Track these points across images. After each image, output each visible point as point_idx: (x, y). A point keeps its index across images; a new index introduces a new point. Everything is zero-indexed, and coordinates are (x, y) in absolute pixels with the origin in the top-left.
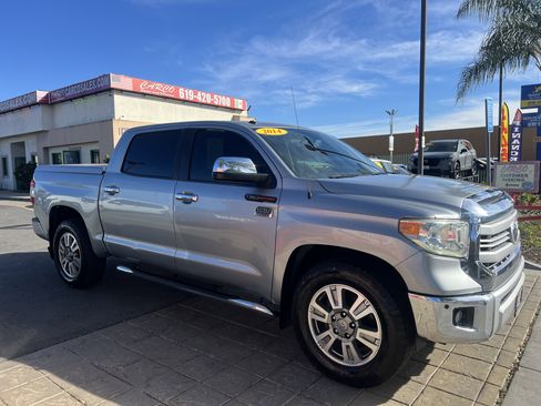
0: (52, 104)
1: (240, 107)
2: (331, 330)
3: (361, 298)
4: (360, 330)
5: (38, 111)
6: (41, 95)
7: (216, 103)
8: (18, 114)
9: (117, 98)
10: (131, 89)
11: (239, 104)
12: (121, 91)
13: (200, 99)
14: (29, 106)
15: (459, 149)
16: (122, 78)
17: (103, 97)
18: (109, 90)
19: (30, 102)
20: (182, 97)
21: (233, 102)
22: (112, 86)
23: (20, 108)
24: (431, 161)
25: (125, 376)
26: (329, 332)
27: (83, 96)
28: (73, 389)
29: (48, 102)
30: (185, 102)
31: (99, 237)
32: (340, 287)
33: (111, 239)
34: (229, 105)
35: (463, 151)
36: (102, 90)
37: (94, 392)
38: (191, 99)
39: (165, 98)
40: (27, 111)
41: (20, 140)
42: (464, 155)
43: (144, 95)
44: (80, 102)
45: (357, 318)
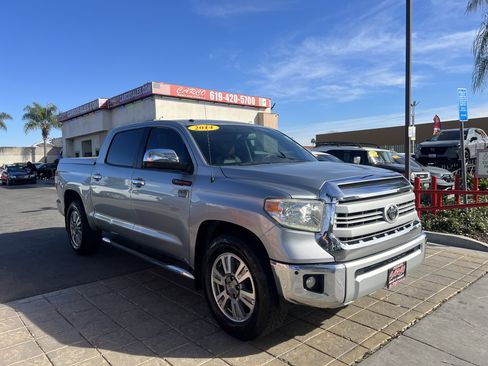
0: (111, 109)
1: (264, 105)
2: (225, 291)
3: (242, 265)
4: (242, 292)
5: (100, 115)
6: (102, 102)
7: (242, 103)
8: (87, 117)
9: (158, 102)
10: (169, 94)
11: (263, 102)
12: (161, 96)
13: (227, 100)
14: (94, 111)
15: (469, 137)
16: (161, 85)
17: (147, 101)
18: (152, 96)
19: (94, 108)
20: (212, 99)
21: (257, 101)
22: (154, 92)
23: (88, 113)
24: (439, 150)
25: (73, 320)
26: (224, 293)
27: (132, 101)
28: (32, 325)
29: (108, 107)
30: (215, 103)
31: (91, 214)
32: (230, 256)
33: (98, 216)
34: (254, 104)
35: (474, 139)
36: (146, 96)
37: (45, 329)
38: (220, 100)
39: (198, 101)
40: (92, 115)
41: (88, 139)
42: (473, 143)
43: (180, 98)
44: (130, 107)
45: (240, 281)
